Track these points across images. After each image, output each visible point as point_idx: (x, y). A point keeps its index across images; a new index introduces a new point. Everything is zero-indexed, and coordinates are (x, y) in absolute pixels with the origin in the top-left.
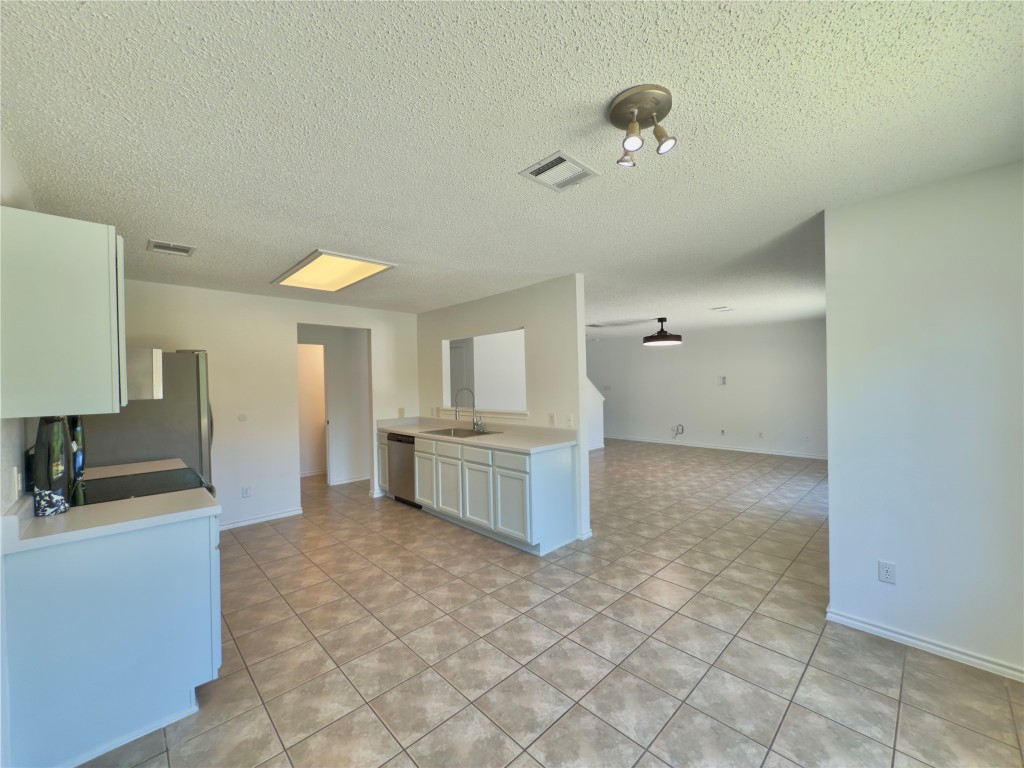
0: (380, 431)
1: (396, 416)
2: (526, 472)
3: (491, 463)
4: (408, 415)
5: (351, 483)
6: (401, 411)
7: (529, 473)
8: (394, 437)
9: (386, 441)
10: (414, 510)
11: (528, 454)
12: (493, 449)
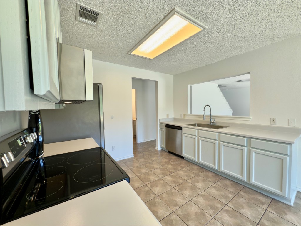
0: (161, 123)
1: (166, 117)
2: (287, 155)
3: (246, 145)
4: (170, 117)
5: (145, 142)
6: (168, 115)
7: (290, 156)
8: (168, 126)
9: (165, 128)
10: (180, 159)
11: (290, 144)
12: (249, 138)
